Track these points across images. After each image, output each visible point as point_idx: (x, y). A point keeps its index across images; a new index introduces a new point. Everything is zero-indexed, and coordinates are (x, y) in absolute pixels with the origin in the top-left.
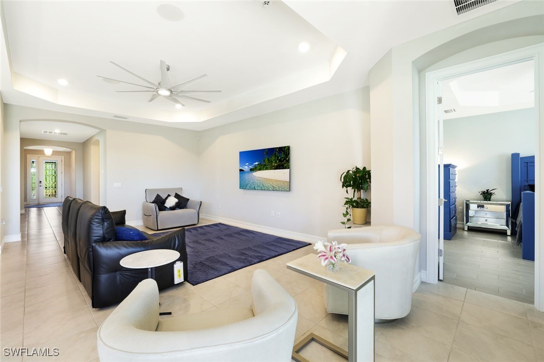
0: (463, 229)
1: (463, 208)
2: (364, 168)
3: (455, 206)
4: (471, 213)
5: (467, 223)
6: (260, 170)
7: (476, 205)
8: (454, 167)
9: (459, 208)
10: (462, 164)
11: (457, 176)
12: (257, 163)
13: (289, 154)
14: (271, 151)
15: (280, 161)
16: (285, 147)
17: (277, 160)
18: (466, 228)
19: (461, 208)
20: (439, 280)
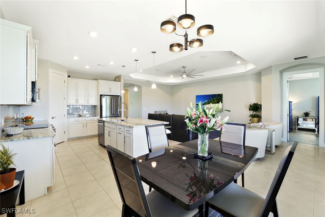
0: (296, 129)
1: (296, 120)
2: (257, 103)
3: (292, 119)
4: (299, 122)
5: (297, 126)
6: (208, 104)
7: (302, 119)
8: (292, 102)
9: (294, 120)
10: (294, 101)
11: (293, 106)
12: (206, 101)
13: (222, 97)
14: (214, 96)
15: (218, 100)
16: (221, 94)
17: (217, 99)
18: (297, 129)
19: (295, 120)
20: (287, 141)
